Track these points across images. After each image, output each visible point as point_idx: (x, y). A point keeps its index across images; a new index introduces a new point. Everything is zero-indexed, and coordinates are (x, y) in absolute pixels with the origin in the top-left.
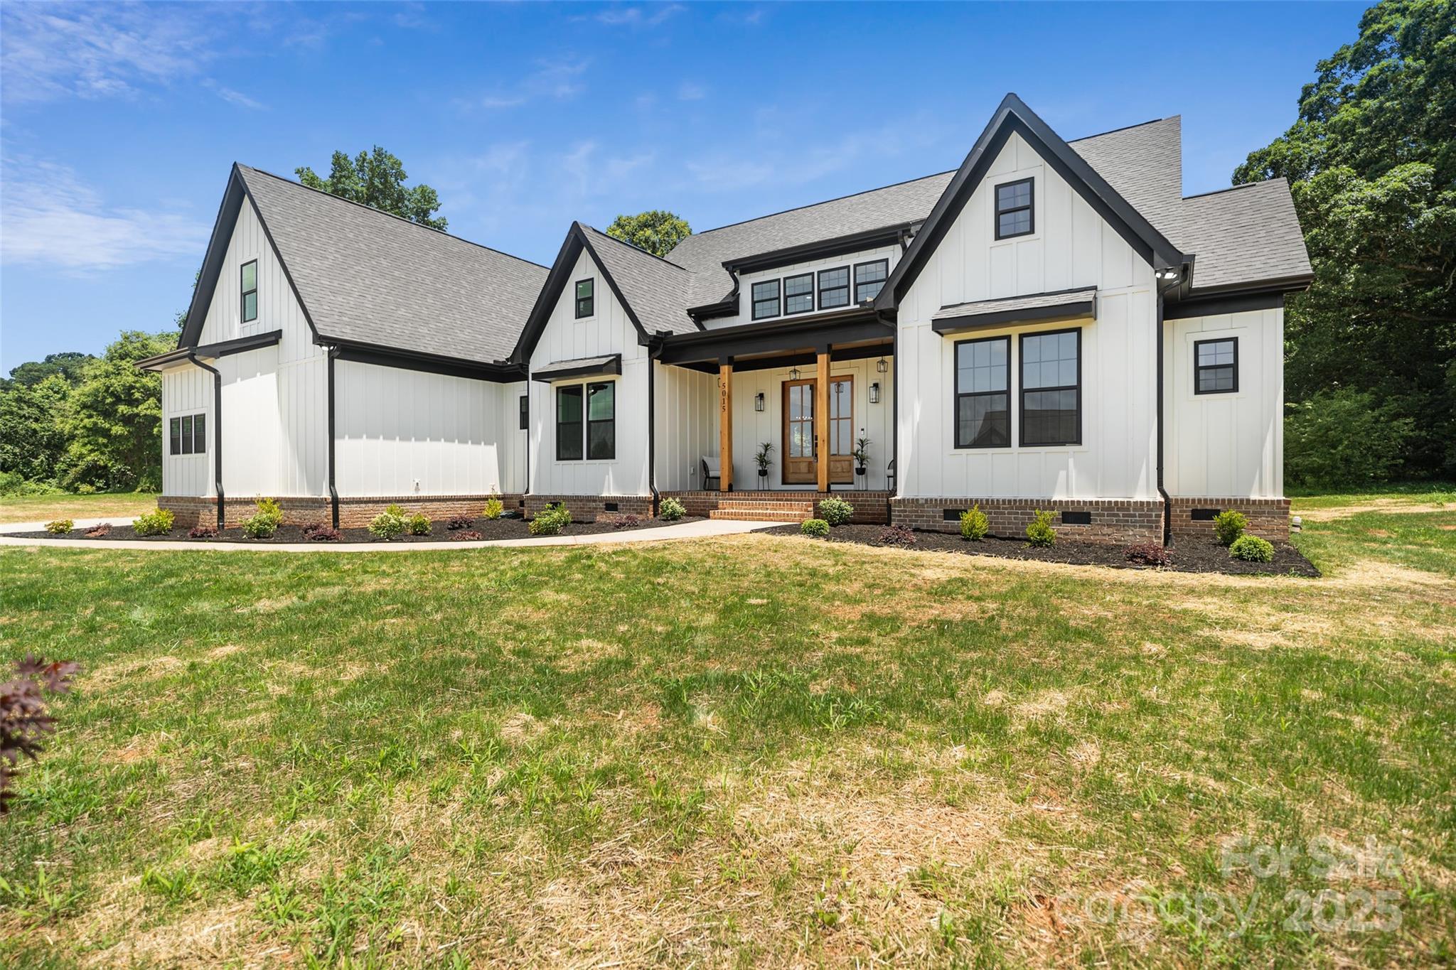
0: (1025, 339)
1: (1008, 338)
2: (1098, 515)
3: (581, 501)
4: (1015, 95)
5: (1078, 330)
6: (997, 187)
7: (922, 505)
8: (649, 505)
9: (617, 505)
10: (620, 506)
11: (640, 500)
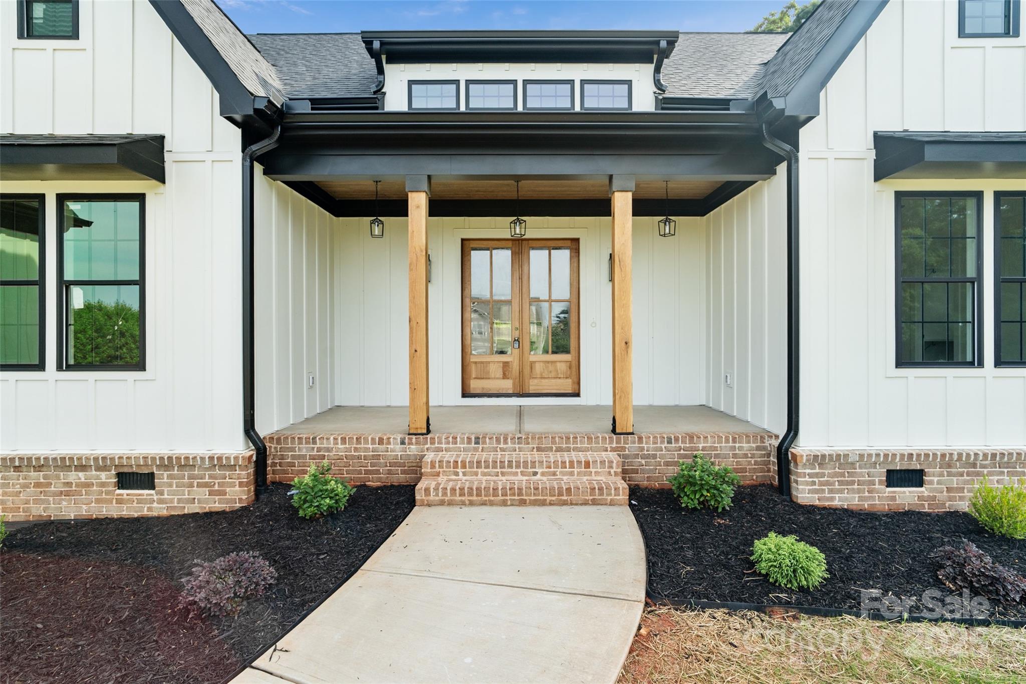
0: (1002, 201)
1: (978, 195)
8: (246, 474)
9: (151, 476)
10: (162, 478)
11: (219, 463)
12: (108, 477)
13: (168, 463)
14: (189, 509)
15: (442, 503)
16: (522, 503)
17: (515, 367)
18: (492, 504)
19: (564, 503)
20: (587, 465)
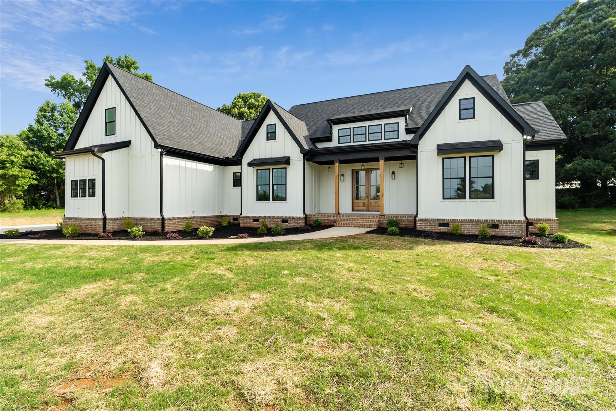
0: (471, 158)
1: (465, 158)
2: (502, 225)
3: (269, 218)
4: (469, 66)
5: (493, 156)
6: (460, 100)
7: (430, 221)
8: (304, 220)
9: (288, 220)
10: (289, 221)
11: (299, 218)
12: (280, 220)
13: (290, 218)
14: (294, 227)
15: (339, 226)
16: (355, 227)
17: (366, 203)
18: (349, 227)
19: (364, 227)
20: (370, 221)
